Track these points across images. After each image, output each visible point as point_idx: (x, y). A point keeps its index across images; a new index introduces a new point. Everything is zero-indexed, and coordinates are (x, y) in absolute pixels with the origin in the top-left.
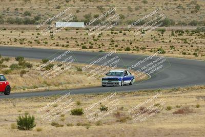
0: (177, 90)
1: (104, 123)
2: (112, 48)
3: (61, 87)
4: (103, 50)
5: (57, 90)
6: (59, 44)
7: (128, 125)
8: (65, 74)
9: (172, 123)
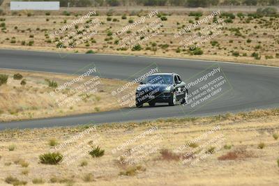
0: (225, 118)
1: (98, 178)
2: (110, 45)
3: (20, 116)
4: (94, 50)
5: (13, 121)
6: (16, 40)
7: (140, 181)
8: (27, 93)
9: (218, 175)
